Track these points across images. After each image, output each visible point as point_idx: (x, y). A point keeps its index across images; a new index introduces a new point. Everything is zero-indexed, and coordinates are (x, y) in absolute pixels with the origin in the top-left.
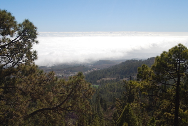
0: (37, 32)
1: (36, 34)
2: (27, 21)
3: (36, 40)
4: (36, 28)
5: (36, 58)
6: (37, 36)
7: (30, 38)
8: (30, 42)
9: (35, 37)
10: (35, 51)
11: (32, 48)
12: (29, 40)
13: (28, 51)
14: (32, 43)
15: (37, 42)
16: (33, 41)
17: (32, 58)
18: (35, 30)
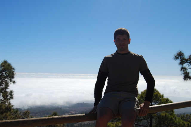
0: (14, 73)
1: (14, 75)
2: (5, 62)
3: (13, 80)
4: (13, 69)
5: (12, 98)
6: (15, 76)
7: (8, 78)
8: (7, 82)
9: (13, 77)
10: (11, 90)
11: (8, 87)
12: (6, 80)
13: (5, 91)
14: (9, 83)
15: (14, 82)
16: (11, 81)
17: (8, 97)
18: (13, 70)
